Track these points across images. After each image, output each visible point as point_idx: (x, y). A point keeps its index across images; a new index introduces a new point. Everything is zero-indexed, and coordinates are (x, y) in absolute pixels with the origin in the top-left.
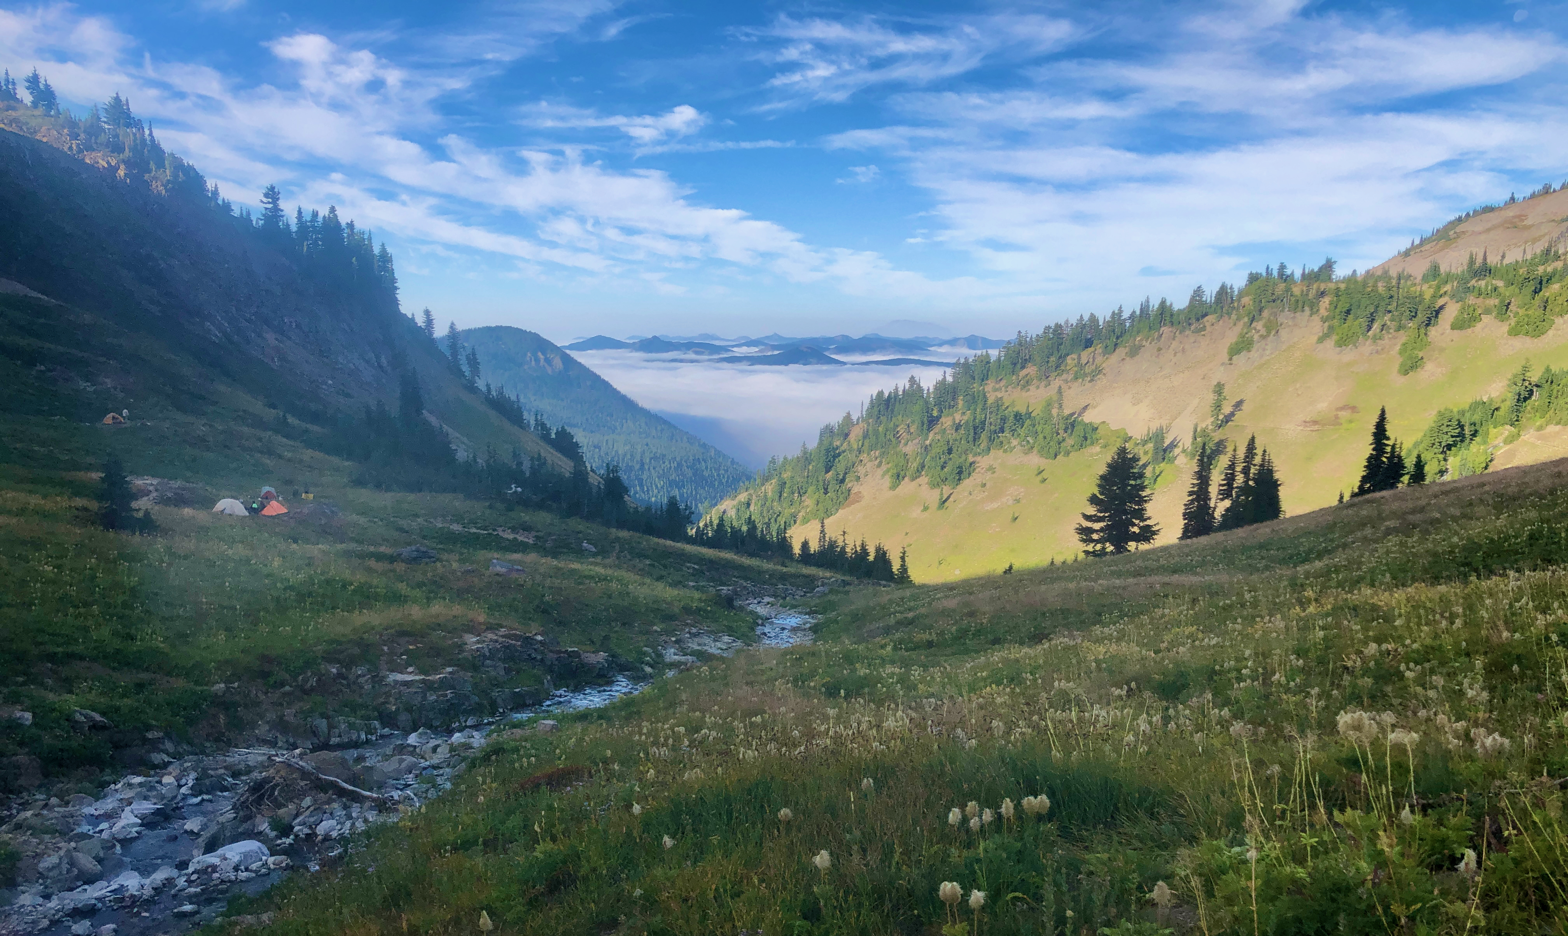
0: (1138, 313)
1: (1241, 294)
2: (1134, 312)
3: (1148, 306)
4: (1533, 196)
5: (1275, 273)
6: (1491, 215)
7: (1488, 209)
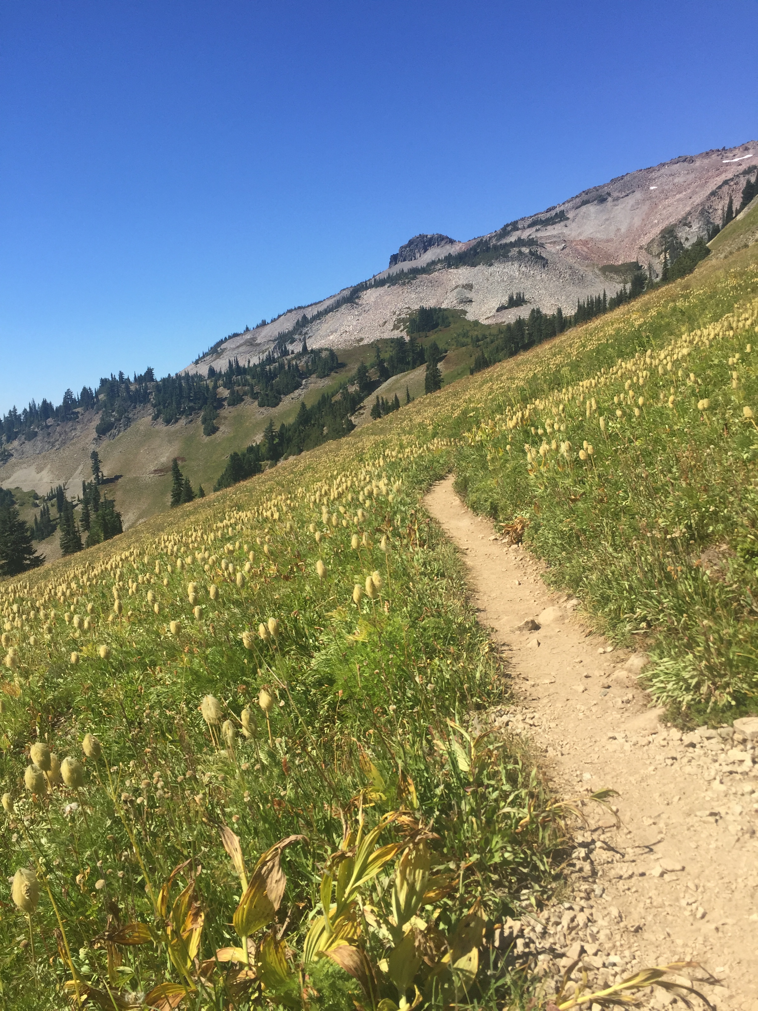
0: (28, 410)
1: (98, 393)
2: (25, 410)
3: (35, 405)
4: (258, 327)
5: (117, 378)
6: (238, 338)
7: (236, 335)
